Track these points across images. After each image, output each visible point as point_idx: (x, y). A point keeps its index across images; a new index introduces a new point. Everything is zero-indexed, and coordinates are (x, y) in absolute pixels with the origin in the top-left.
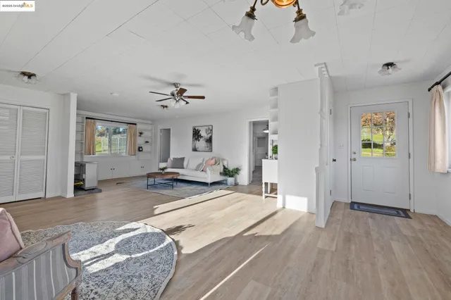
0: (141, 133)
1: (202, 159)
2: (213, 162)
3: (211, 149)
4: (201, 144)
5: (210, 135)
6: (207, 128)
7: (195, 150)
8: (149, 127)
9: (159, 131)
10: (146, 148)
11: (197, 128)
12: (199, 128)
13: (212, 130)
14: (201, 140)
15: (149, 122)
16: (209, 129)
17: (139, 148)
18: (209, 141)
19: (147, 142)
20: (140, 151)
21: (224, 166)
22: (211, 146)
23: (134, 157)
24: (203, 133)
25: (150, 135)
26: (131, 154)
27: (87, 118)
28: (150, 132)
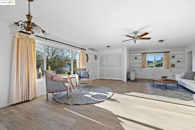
0: (174, 57)
9: (187, 54)
17: (172, 65)
20: (172, 67)
23: (169, 70)
25: (182, 57)
26: (166, 68)
27: (142, 53)
28: (182, 55)
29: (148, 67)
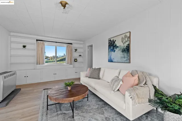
0: (76, 50)
1: (118, 71)
2: (134, 80)
3: (130, 59)
4: (117, 54)
5: (127, 43)
6: (123, 36)
7: (111, 61)
8: (82, 46)
9: (87, 48)
10: (79, 59)
11: (112, 40)
12: (114, 39)
13: (129, 37)
14: (117, 50)
15: (82, 42)
16: (126, 36)
17: (75, 59)
18: (127, 50)
19: (80, 56)
20: (75, 61)
21: (155, 87)
22: (129, 56)
23: (72, 66)
24: (119, 43)
25: (82, 51)
26: (69, 64)
27: (37, 40)
28: (82, 49)
29: (46, 62)
